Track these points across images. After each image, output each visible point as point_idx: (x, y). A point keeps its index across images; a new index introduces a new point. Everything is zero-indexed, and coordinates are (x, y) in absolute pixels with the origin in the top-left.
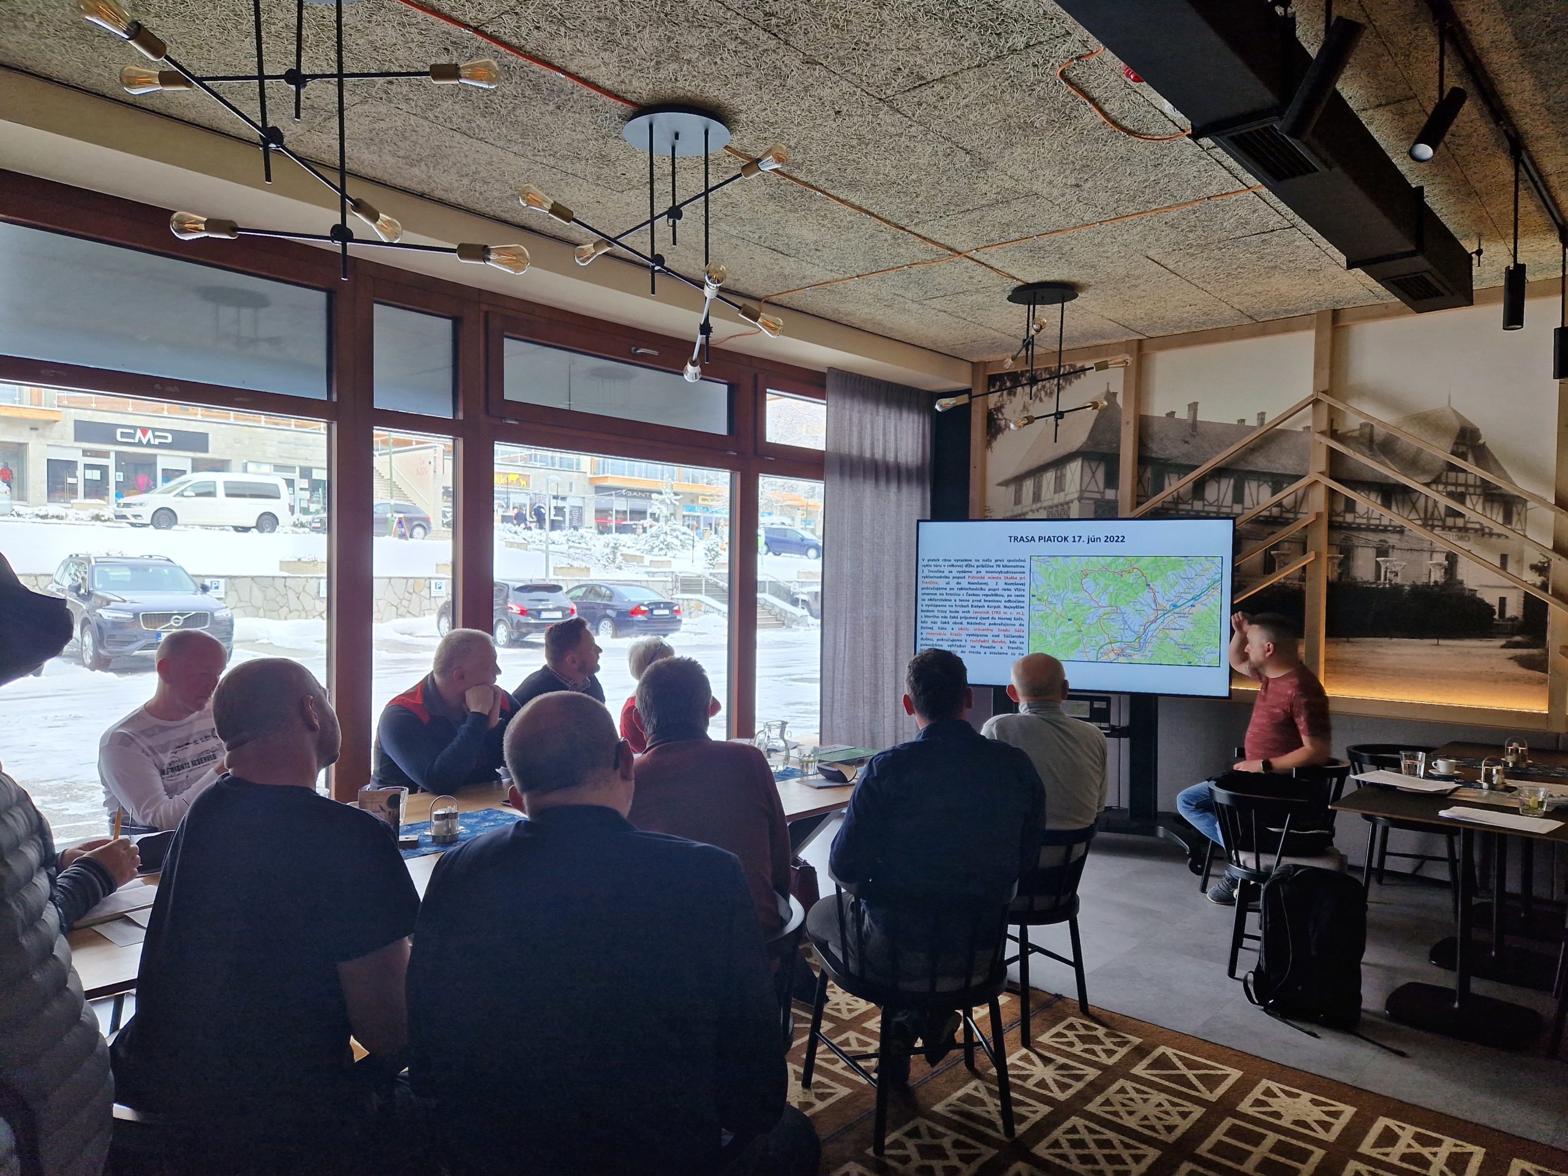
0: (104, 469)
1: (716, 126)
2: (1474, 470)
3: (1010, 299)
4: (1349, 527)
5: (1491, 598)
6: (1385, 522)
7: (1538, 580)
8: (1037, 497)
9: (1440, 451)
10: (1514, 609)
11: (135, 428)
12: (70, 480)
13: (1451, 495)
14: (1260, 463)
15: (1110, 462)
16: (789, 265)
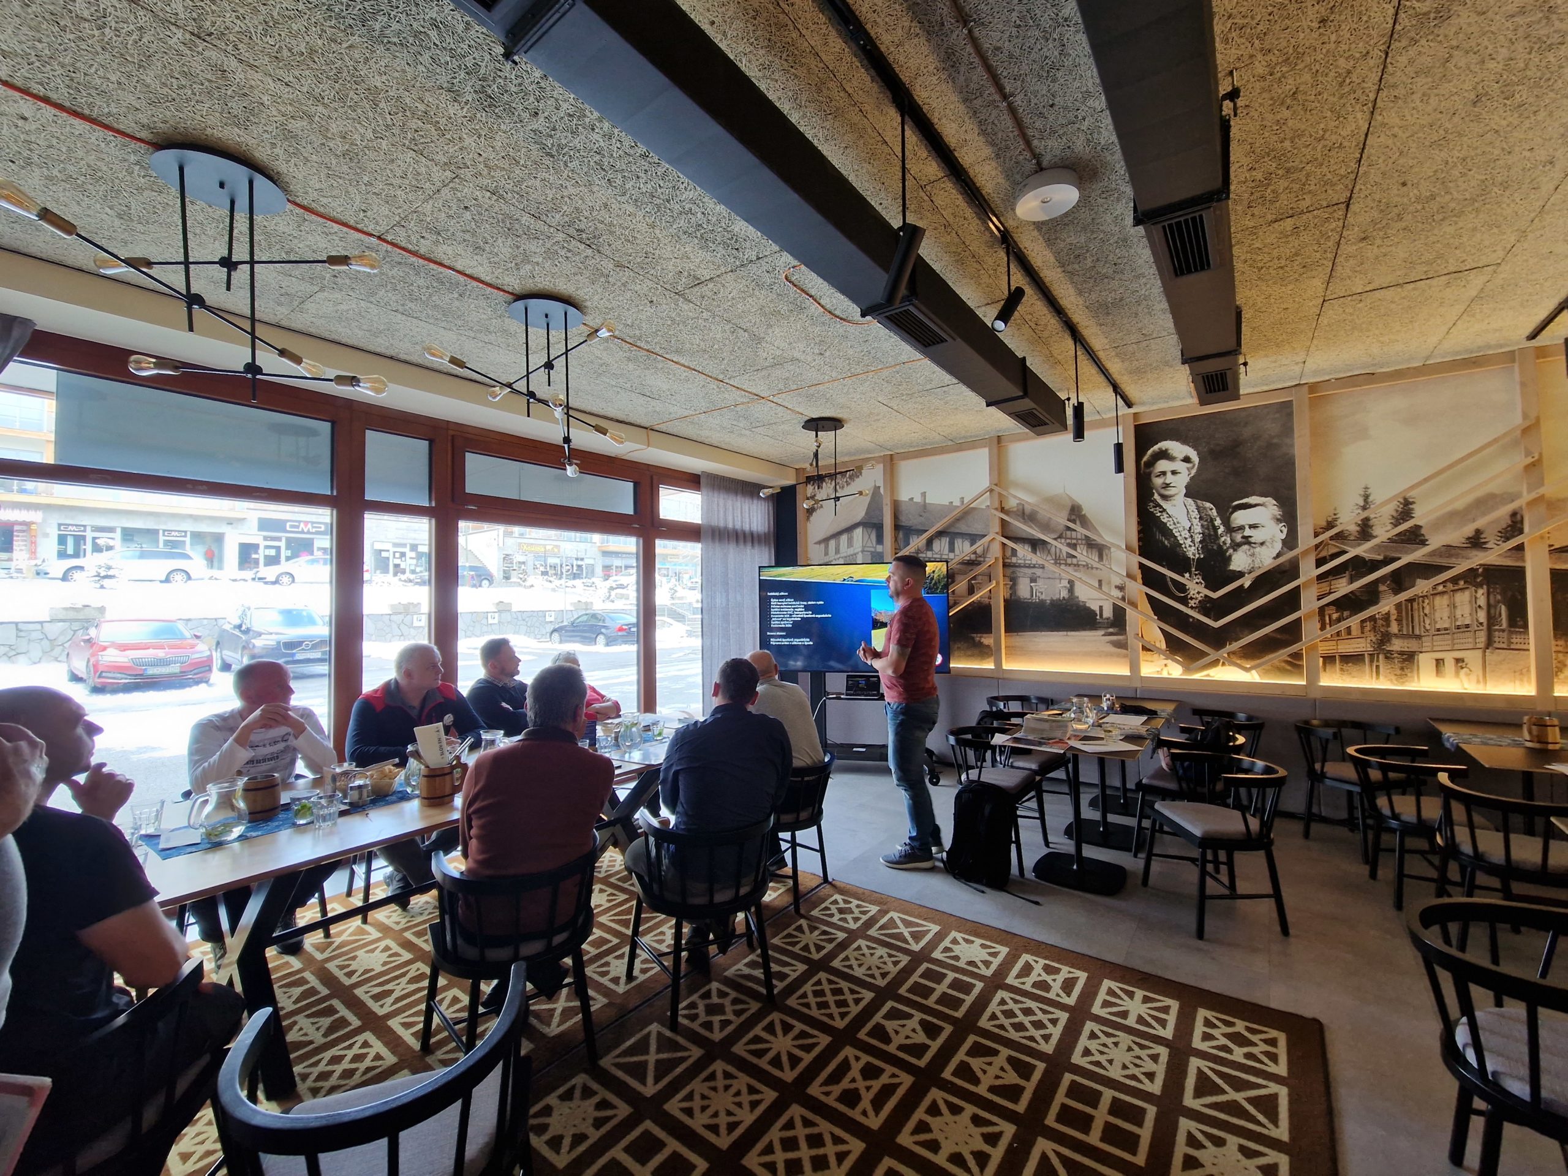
0: (278, 548)
1: (571, 310)
2: (1081, 531)
3: (803, 427)
4: (1015, 566)
5: (1095, 607)
6: (1034, 562)
7: (1120, 594)
8: (837, 551)
9: (1061, 519)
10: (1108, 613)
11: (300, 522)
12: (254, 556)
13: (1069, 545)
14: (962, 528)
15: (878, 528)
16: (658, 406)
